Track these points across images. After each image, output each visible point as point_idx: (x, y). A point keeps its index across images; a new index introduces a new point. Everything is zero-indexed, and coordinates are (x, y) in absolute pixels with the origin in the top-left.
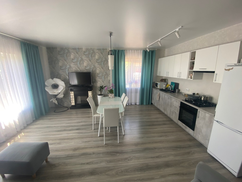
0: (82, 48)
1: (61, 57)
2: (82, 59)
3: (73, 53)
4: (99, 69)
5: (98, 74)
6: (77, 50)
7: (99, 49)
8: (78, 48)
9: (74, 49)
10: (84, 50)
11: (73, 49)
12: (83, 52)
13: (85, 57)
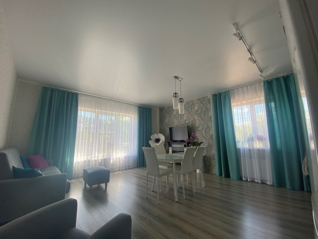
4: (199, 122)
5: (198, 128)
7: (199, 99)
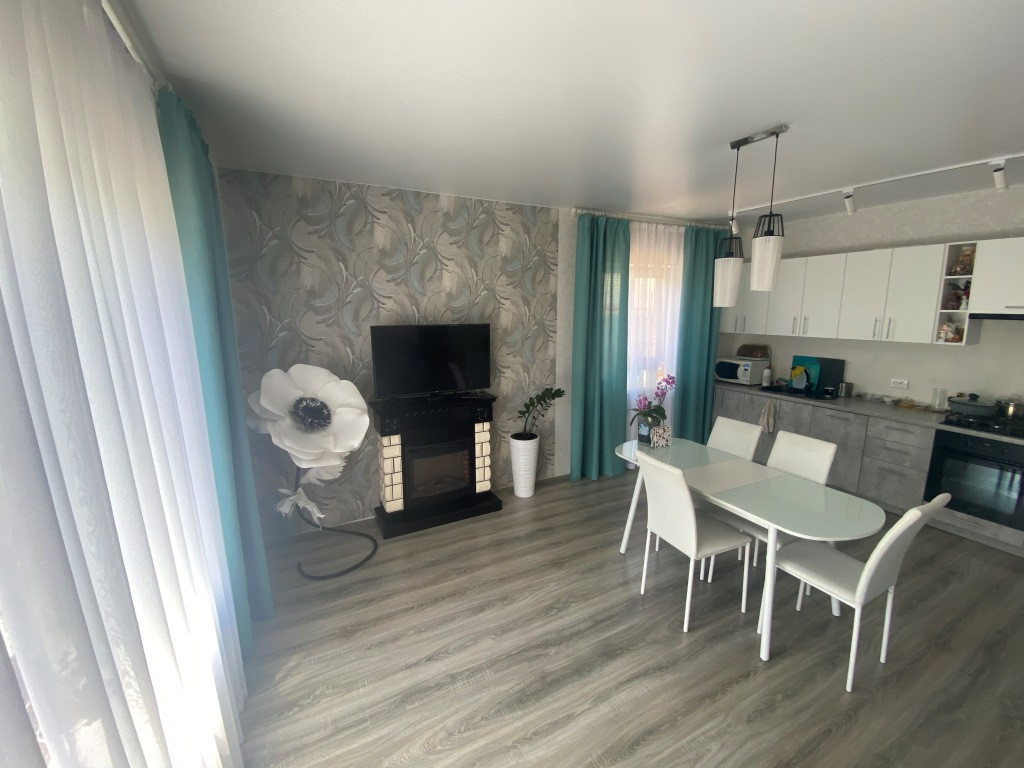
0: (437, 197)
1: (316, 232)
2: (433, 255)
3: (386, 216)
4: (512, 307)
5: (505, 331)
6: (410, 200)
7: (516, 209)
8: (417, 194)
9: (397, 195)
10: (445, 204)
11: (388, 194)
12: (440, 214)
13: (451, 244)
